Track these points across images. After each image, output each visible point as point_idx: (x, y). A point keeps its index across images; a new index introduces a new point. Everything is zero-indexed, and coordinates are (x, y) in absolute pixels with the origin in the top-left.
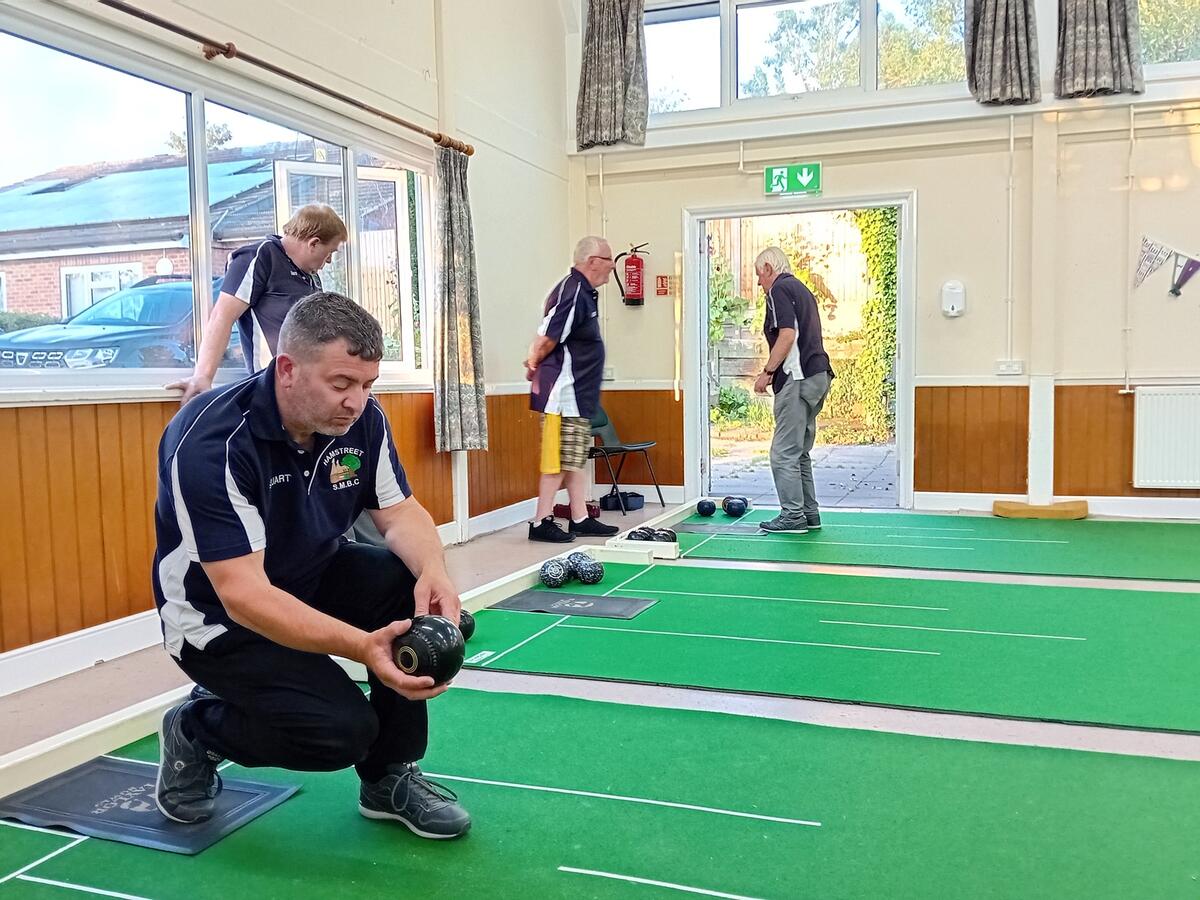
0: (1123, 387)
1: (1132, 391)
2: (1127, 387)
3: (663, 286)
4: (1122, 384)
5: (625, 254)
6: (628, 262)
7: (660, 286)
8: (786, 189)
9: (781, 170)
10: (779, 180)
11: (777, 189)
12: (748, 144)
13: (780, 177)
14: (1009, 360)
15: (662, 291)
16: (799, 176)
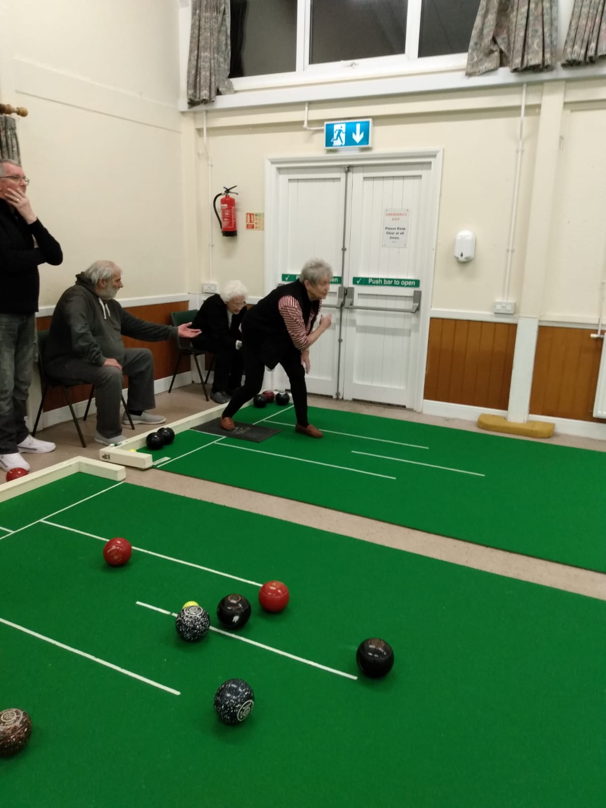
0: (596, 332)
1: (602, 336)
2: (599, 332)
3: (251, 222)
4: (595, 328)
5: (220, 194)
6: (223, 202)
7: (249, 221)
8: (344, 143)
9: (340, 125)
10: (339, 135)
11: (337, 143)
12: (312, 106)
13: (340, 131)
14: (505, 301)
15: (250, 226)
16: (354, 134)
